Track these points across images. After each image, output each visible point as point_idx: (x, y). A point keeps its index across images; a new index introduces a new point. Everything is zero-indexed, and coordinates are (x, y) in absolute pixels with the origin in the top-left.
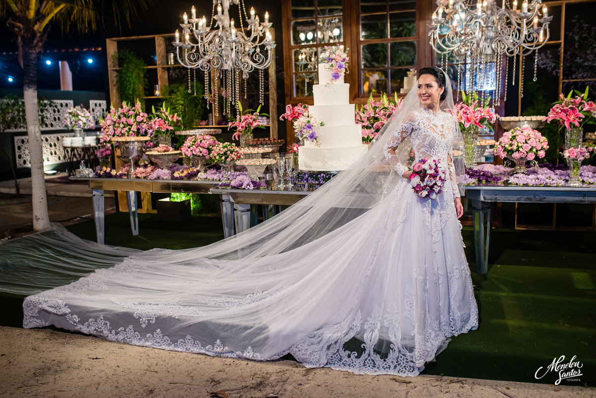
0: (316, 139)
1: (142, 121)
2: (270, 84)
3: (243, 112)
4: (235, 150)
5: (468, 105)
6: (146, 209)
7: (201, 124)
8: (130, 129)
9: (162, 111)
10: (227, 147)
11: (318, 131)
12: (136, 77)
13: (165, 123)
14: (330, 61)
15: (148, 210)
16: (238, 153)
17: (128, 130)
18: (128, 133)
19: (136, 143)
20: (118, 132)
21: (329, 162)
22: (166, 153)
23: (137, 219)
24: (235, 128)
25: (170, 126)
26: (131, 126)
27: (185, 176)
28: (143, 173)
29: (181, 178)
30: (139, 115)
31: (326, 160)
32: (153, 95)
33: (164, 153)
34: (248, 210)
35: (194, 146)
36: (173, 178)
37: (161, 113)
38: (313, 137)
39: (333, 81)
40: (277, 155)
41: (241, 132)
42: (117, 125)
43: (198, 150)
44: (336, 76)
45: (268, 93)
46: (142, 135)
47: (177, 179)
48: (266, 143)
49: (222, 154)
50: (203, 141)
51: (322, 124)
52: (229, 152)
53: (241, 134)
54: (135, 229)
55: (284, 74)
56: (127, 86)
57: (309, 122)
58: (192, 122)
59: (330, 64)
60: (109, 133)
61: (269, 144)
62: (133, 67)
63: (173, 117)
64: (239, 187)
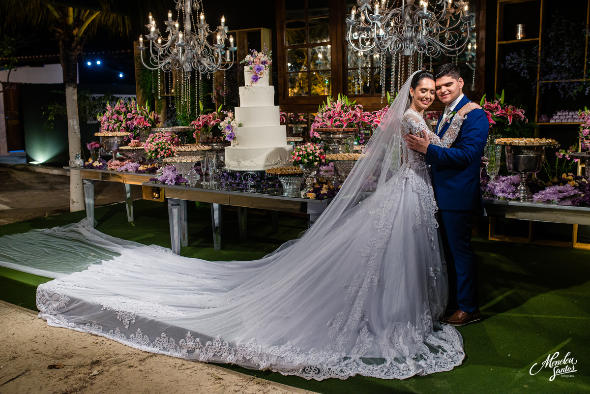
0: (234, 139)
1: (133, 118)
3: (203, 111)
8: (121, 125)
11: (237, 132)
16: (170, 150)
17: (119, 126)
18: (119, 129)
19: (116, 138)
20: (110, 128)
21: (242, 162)
22: (136, 148)
23: (132, 207)
25: (150, 123)
26: (122, 122)
27: (146, 170)
28: (118, 165)
29: (143, 172)
30: (131, 112)
31: (240, 160)
34: (178, 205)
36: (137, 171)
38: (232, 137)
39: (253, 83)
41: (200, 130)
42: (110, 121)
44: (255, 79)
49: (153, 151)
51: (240, 125)
52: (159, 150)
53: (199, 132)
54: (130, 216)
57: (229, 122)
60: (104, 128)
61: (216, 143)
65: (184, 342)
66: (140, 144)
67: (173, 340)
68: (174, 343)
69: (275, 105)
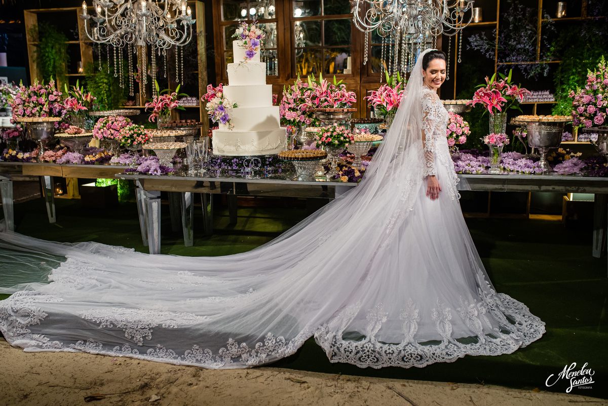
0: (228, 121)
1: (56, 100)
2: (199, 62)
3: (159, 92)
4: (143, 133)
5: (391, 87)
6: (71, 194)
7: (127, 104)
8: (41, 109)
9: (75, 89)
10: (133, 130)
11: (232, 114)
12: (56, 52)
13: (79, 103)
14: (244, 38)
15: (73, 196)
16: (147, 136)
17: (39, 110)
18: (39, 113)
19: (45, 124)
20: (28, 112)
21: (242, 147)
22: (76, 135)
23: (53, 206)
24: (152, 109)
25: (85, 106)
26: (43, 105)
27: (96, 160)
28: (52, 156)
29: (92, 163)
30: (52, 94)
31: (239, 144)
32: (77, 72)
33: (74, 136)
34: (158, 197)
35: (105, 128)
36: (83, 161)
37: (74, 91)
38: (225, 119)
39: (248, 59)
40: (191, 139)
41: (158, 113)
42: (27, 104)
43: (109, 132)
44: (250, 55)
45: (196, 72)
46: (56, 116)
47: (87, 163)
48: (182, 125)
49: (128, 137)
50: (115, 123)
51: (235, 106)
52: (135, 135)
53: (157, 115)
54: (52, 216)
55: (214, 52)
56: (46, 62)
57: (221, 103)
58: (118, 102)
59: (244, 40)
60: (19, 113)
61: (185, 127)
62: (53, 42)
63: (87, 96)
64: (145, 173)
65: (225, 350)
66: (79, 131)
67: (210, 351)
68: (211, 354)
69: (267, 84)
